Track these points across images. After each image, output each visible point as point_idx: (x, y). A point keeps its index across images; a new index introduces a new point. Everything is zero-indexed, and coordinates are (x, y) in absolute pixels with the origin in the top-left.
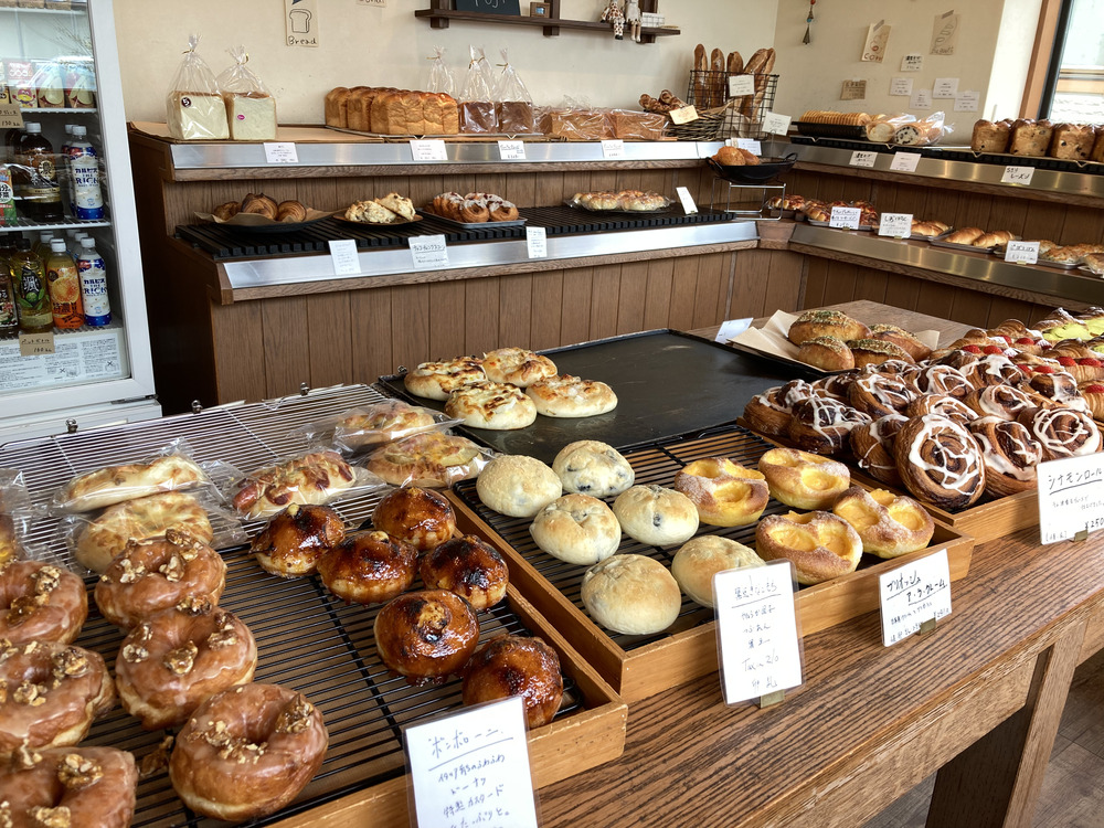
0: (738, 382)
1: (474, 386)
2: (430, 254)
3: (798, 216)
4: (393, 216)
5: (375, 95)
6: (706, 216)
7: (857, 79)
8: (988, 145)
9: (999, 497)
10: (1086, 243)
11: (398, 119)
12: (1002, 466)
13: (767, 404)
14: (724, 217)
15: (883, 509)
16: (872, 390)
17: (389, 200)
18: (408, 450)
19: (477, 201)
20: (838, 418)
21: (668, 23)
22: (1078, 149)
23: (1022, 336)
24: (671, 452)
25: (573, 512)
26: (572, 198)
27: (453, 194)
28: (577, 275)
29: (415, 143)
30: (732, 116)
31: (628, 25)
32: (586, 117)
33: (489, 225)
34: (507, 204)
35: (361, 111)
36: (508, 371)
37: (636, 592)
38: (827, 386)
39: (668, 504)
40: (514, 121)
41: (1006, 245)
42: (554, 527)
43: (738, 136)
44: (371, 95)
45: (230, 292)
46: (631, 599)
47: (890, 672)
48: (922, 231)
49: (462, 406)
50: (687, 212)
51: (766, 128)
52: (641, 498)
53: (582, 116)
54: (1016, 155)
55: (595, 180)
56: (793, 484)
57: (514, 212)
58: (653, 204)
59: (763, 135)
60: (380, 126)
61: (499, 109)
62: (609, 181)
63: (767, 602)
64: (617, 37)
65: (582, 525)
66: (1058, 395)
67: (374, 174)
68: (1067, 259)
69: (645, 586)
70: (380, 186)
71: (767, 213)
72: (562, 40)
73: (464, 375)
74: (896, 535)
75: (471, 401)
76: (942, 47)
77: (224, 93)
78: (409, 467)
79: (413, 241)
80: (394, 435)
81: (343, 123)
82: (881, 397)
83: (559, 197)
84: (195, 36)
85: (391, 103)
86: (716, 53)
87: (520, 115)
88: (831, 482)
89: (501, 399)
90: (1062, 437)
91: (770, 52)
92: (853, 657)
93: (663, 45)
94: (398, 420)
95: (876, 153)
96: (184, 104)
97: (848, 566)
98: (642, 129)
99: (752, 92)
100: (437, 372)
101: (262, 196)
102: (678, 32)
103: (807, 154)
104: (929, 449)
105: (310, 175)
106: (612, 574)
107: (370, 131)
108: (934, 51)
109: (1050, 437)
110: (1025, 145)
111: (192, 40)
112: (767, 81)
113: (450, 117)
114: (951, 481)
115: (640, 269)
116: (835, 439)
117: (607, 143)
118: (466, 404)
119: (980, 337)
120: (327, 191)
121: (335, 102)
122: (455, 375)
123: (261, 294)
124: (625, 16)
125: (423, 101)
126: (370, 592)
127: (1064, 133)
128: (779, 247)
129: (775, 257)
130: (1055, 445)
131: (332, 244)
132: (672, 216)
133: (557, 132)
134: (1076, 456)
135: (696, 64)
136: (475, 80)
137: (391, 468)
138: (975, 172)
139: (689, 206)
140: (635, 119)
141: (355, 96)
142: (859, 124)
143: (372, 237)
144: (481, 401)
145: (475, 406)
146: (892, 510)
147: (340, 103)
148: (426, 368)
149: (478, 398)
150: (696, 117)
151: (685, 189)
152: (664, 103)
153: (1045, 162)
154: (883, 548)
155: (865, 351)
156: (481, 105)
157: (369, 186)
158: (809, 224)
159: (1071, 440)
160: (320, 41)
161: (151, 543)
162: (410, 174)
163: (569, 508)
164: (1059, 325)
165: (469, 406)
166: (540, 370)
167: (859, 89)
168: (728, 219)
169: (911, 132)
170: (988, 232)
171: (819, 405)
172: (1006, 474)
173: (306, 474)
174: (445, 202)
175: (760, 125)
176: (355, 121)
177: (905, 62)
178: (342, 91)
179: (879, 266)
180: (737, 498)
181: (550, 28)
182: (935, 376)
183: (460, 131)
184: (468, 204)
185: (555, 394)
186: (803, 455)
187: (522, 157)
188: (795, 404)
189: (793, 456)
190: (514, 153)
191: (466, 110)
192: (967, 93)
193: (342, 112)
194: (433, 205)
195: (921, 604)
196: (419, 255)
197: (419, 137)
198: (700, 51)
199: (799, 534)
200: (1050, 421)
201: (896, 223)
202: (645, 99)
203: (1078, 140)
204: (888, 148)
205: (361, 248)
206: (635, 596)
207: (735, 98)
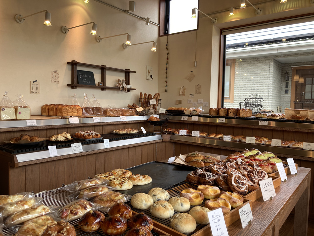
0: (179, 172)
1: (114, 179)
2: (77, 148)
3: (171, 133)
4: (65, 139)
5: (58, 106)
6: (148, 134)
7: (179, 100)
8: (213, 114)
9: (252, 191)
10: (240, 135)
11: (65, 112)
12: (250, 183)
13: (192, 175)
14: (153, 134)
15: (231, 196)
16: (216, 169)
17: (64, 134)
18: (105, 196)
19: (89, 133)
20: (211, 176)
21: (133, 87)
22: (234, 114)
23: (240, 155)
24: (174, 190)
25: (161, 205)
26: (113, 131)
27: (81, 132)
28: (117, 151)
29: (70, 119)
30: (151, 109)
31: (124, 88)
32: (116, 110)
33: (93, 139)
34: (97, 133)
35: (53, 110)
36: (120, 175)
37: (187, 221)
38: (203, 170)
39: (183, 200)
40: (97, 112)
41: (223, 137)
42: (158, 209)
43: (153, 114)
44: (56, 106)
45: (18, 163)
46: (186, 223)
47: (247, 234)
48: (202, 135)
49: (113, 184)
50: (144, 133)
51: (160, 112)
52: (176, 200)
53: (114, 110)
54: (220, 116)
55: (118, 126)
56: (208, 193)
57: (99, 135)
58: (135, 132)
59: (159, 114)
60: (60, 114)
61: (93, 109)
62: (122, 126)
63: (219, 218)
64: (121, 91)
65: (165, 208)
66: (255, 167)
67: (59, 127)
68: (237, 139)
69: (188, 219)
70: (59, 131)
71: (163, 133)
72: (106, 92)
73: (109, 177)
74: (236, 201)
75: (116, 183)
76: (198, 92)
77: (15, 107)
78: (107, 201)
79: (72, 145)
80: (100, 193)
81: (47, 114)
82: (219, 171)
83: (109, 131)
84: (7, 91)
85: (63, 108)
86: (145, 94)
87: (98, 110)
88: (216, 192)
89: (124, 181)
90: (260, 176)
91: (159, 94)
92: (237, 232)
93: (132, 92)
94: (101, 189)
95: (187, 117)
96: (2, 110)
97: (229, 209)
98: (130, 113)
99: (156, 103)
100: (102, 176)
101: (26, 135)
102: (136, 90)
103: (171, 118)
104: (236, 181)
105: (40, 128)
106: (179, 218)
107: (56, 116)
108: (196, 93)
109: (258, 176)
110: (222, 113)
111: (6, 92)
112: (159, 101)
113: (79, 111)
114: (242, 188)
115: (133, 149)
116: (212, 182)
117: (121, 117)
118: (114, 184)
119: (232, 156)
120: (44, 133)
121: (45, 108)
122: (107, 177)
123: (27, 163)
124: (122, 86)
125: (72, 107)
126: (118, 231)
127: (230, 110)
128: (168, 141)
129: (167, 143)
130: (259, 178)
131: (49, 147)
132: (140, 135)
133: (108, 114)
134: (264, 180)
135: (141, 97)
136: (86, 102)
137: (102, 202)
138: (208, 120)
139: (144, 132)
140: (128, 111)
141: (51, 107)
142: (182, 110)
143: (60, 145)
144: (118, 183)
145: (117, 184)
146: (233, 195)
147: (47, 109)
148: (98, 176)
149: (117, 182)
150: (143, 110)
151: (143, 127)
152: (134, 107)
153: (227, 117)
154: (234, 205)
155: (206, 162)
156: (88, 108)
157: (56, 131)
158: (174, 135)
159: (262, 176)
160: (40, 92)
161: (54, 226)
162: (69, 127)
163: (160, 204)
164: (247, 153)
165: (115, 184)
166: (128, 173)
167: (180, 102)
168: (154, 135)
169: (195, 111)
170: (217, 134)
171: (207, 174)
172: (252, 185)
173: (81, 206)
174: (79, 134)
175: (158, 111)
176: (51, 113)
177: (190, 96)
178: (47, 105)
179: (193, 144)
180: (197, 197)
181: (103, 89)
182: (228, 165)
183: (82, 115)
184: (86, 134)
185: (136, 179)
186: (207, 186)
187: (99, 121)
188: (199, 174)
189: (205, 186)
190: (97, 120)
191: (84, 109)
192: (205, 102)
193: (47, 111)
194: (75, 135)
195: (247, 217)
196: (74, 149)
197: (71, 117)
198: (141, 94)
199: (215, 204)
200: (257, 172)
201: (196, 133)
202: (129, 106)
203: (233, 112)
204: (190, 115)
205: (57, 148)
206: (187, 222)
207: (151, 105)
